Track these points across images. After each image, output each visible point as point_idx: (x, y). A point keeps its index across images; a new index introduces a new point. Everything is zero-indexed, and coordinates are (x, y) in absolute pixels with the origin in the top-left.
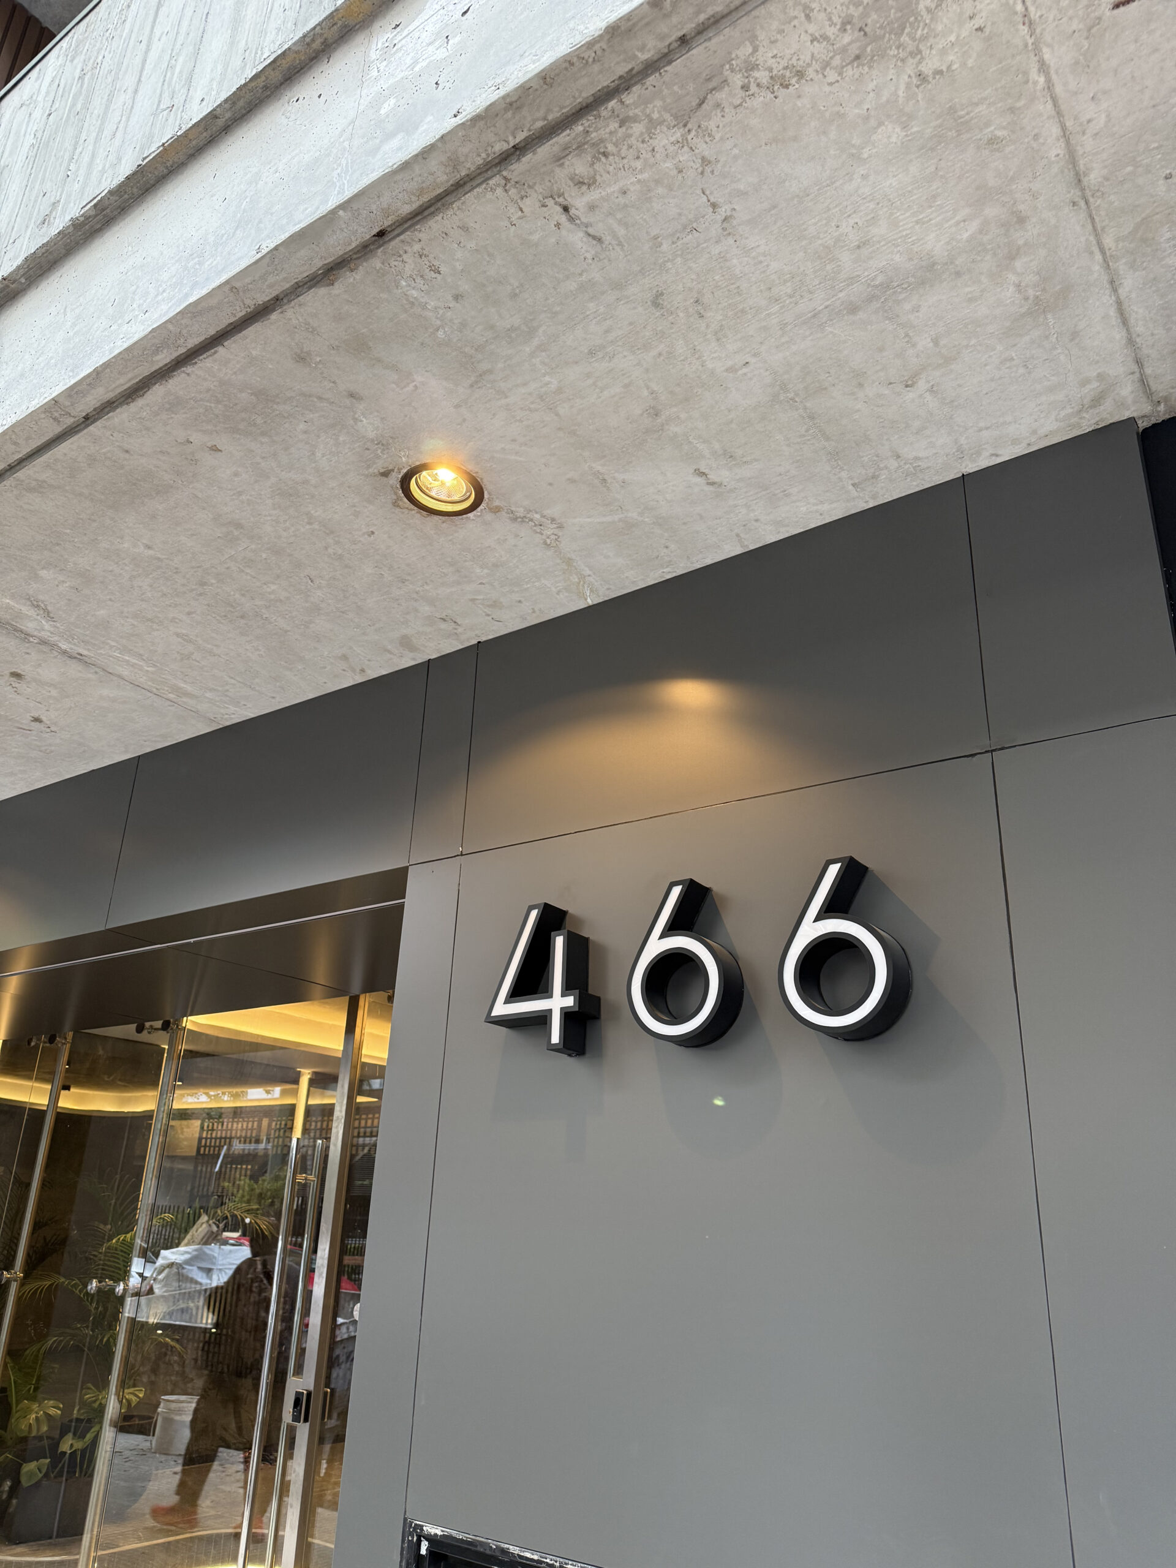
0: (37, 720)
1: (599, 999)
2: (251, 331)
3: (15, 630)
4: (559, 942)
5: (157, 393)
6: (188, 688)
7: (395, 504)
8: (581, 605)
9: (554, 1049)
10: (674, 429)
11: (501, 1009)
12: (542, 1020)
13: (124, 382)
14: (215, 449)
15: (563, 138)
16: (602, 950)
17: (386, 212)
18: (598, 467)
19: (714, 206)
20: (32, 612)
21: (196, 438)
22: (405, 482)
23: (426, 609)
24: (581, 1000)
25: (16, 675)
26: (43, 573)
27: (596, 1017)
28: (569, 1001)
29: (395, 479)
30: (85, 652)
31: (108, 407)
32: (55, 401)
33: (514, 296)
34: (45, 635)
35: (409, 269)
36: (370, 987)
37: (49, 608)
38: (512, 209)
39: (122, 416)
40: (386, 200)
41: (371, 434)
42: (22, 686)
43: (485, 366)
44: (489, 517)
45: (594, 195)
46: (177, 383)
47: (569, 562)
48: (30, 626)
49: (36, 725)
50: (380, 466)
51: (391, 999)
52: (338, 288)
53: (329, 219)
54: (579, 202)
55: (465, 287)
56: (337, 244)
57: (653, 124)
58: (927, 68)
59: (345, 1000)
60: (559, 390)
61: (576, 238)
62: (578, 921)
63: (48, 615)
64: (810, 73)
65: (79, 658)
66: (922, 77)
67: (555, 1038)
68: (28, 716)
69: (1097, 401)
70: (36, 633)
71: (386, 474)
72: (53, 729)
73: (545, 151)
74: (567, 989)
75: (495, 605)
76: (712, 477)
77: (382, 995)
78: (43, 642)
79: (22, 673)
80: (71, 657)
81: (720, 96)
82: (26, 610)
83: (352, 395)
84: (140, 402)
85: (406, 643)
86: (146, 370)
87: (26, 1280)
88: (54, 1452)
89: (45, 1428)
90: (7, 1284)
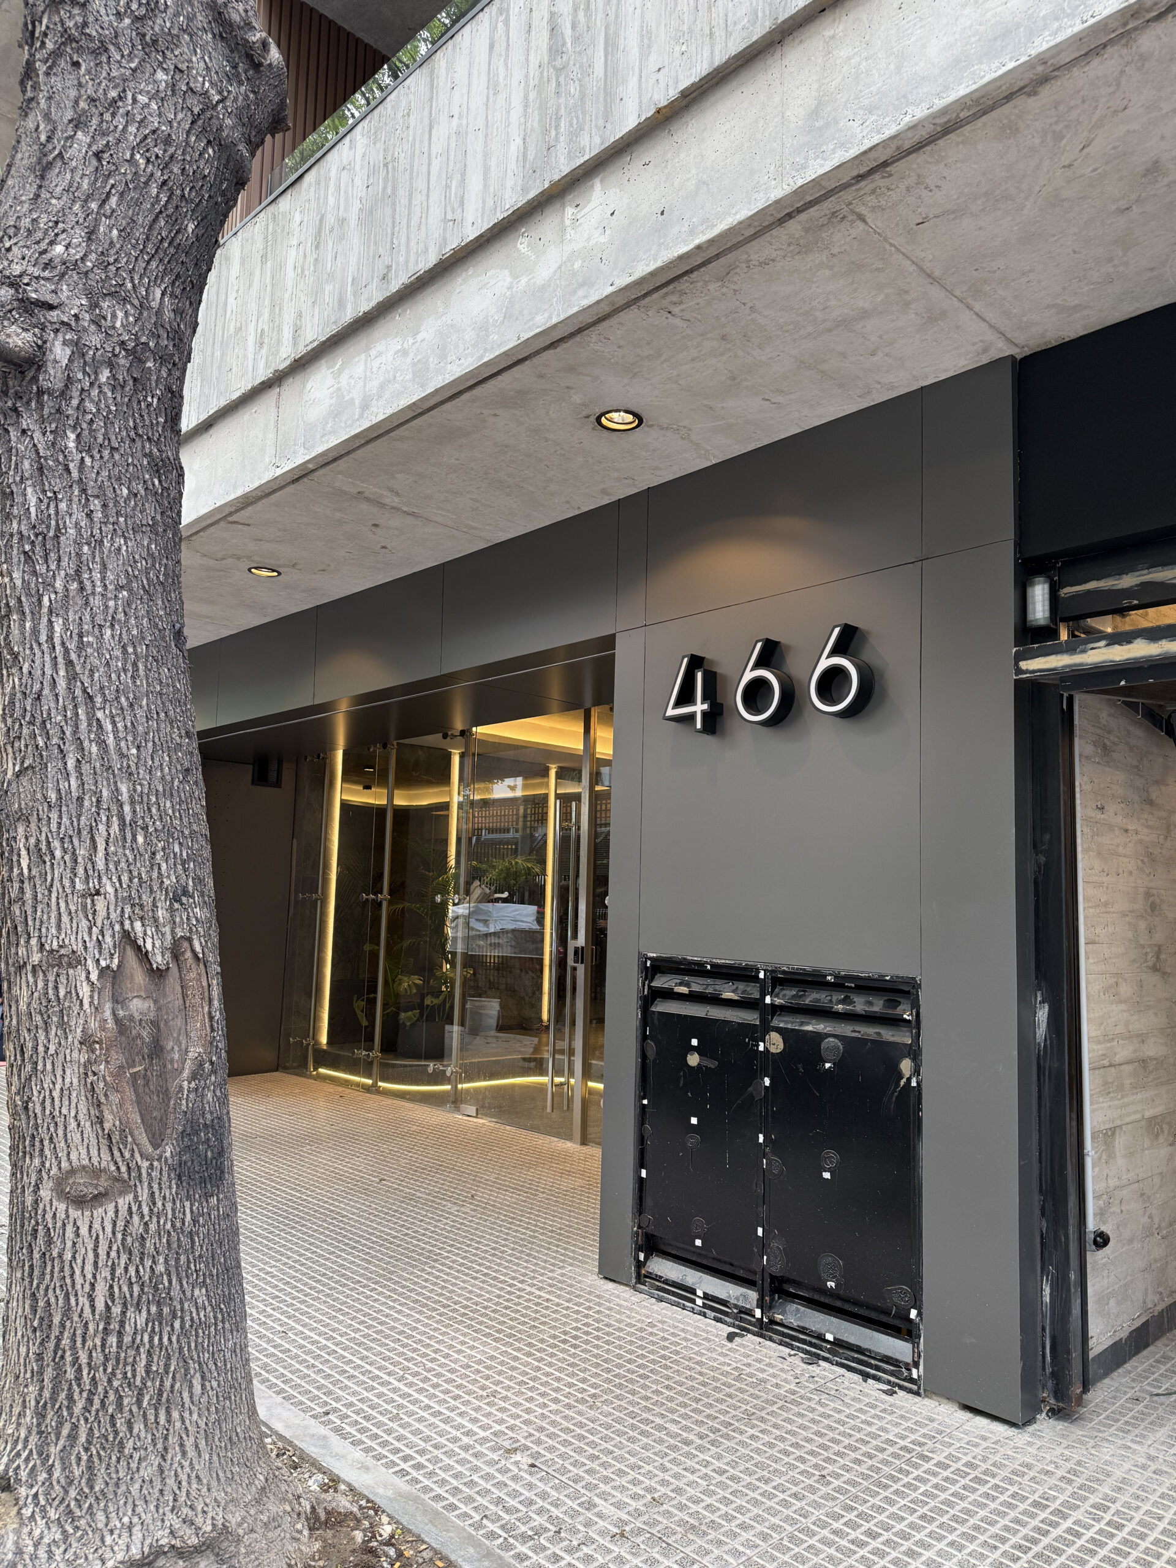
0: (384, 547)
1: (722, 705)
2: (515, 369)
3: (379, 503)
4: (699, 676)
5: (466, 396)
6: (475, 525)
7: (593, 429)
8: (709, 464)
9: (699, 731)
10: (745, 384)
11: (671, 712)
12: (691, 717)
13: (450, 393)
14: (495, 415)
15: (664, 290)
16: (725, 678)
17: (581, 322)
18: (705, 402)
19: (744, 304)
20: (389, 494)
21: (486, 412)
22: (598, 420)
23: (616, 475)
24: (711, 706)
25: (376, 525)
26: (398, 476)
27: (721, 714)
28: (705, 707)
29: (593, 419)
30: (417, 511)
31: (442, 403)
32: (414, 403)
33: (648, 344)
34: (394, 504)
35: (593, 340)
36: (597, 702)
37: (399, 492)
38: (643, 315)
39: (448, 406)
40: (580, 319)
41: (578, 401)
42: (378, 531)
43: (636, 370)
44: (646, 429)
45: (682, 307)
46: (478, 391)
47: (698, 445)
48: (387, 501)
49: (383, 550)
50: (584, 413)
51: (612, 709)
52: (559, 350)
53: (554, 326)
54: (676, 310)
55: (622, 343)
56: (557, 335)
57: (706, 283)
58: (835, 250)
59: (581, 713)
60: (679, 375)
61: (677, 321)
62: (711, 662)
63: (398, 494)
64: (778, 259)
65: (413, 514)
66: (833, 255)
67: (699, 726)
68: (379, 546)
69: (985, 350)
70: (389, 504)
71: (588, 417)
72: (393, 551)
73: (655, 296)
74: (704, 700)
75: (656, 468)
76: (773, 400)
77: (607, 707)
78: (393, 508)
79: (379, 524)
80: (408, 514)
81: (737, 270)
82: (386, 493)
83: (568, 388)
84: (457, 400)
85: (604, 492)
86: (462, 388)
87: (390, 903)
88: (421, 1006)
89: (415, 991)
90: (380, 904)
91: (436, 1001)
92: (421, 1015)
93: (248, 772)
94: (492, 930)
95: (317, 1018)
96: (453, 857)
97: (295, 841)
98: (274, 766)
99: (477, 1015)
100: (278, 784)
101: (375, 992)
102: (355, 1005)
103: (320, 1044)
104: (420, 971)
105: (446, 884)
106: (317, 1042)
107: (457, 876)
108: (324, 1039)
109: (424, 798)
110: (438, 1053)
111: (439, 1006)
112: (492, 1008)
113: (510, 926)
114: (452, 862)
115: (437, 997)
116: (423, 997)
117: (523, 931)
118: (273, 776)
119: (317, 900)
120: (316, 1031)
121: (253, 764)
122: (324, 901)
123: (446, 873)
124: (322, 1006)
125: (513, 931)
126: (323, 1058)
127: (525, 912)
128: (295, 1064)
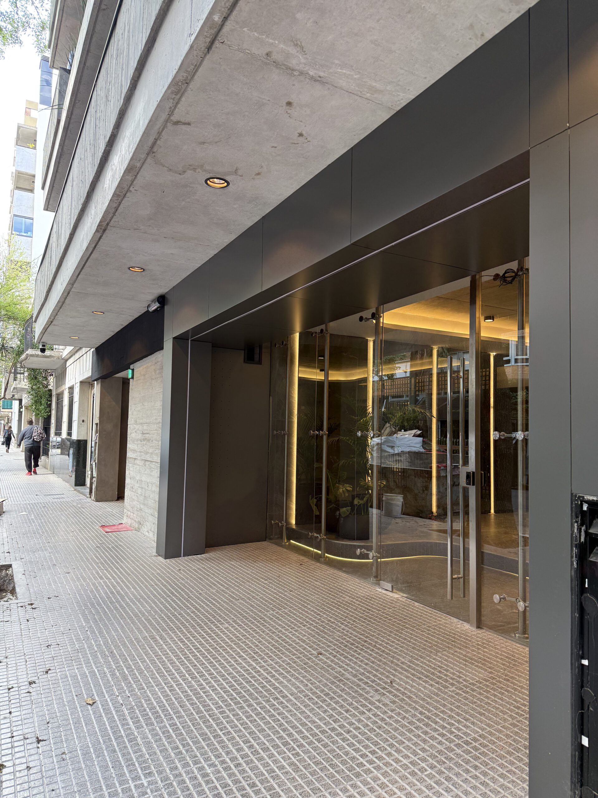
0: (301, 135)
3: (287, 69)
20: (294, 51)
25: (289, 104)
26: (299, 15)
30: (322, 74)
34: (301, 67)
37: (303, 44)
42: (292, 111)
49: (301, 139)
63: (303, 50)
65: (319, 80)
68: (296, 133)
70: (297, 68)
72: (309, 139)
78: (301, 73)
79: (292, 101)
80: (316, 81)
82: (292, 50)
87: (329, 436)
88: (352, 504)
89: (347, 495)
90: (322, 437)
91: (361, 502)
92: (352, 510)
93: (241, 356)
94: (396, 452)
95: (288, 508)
96: (371, 406)
97: (271, 397)
98: (257, 351)
99: (389, 505)
100: (260, 362)
101: (321, 493)
102: (311, 501)
103: (291, 524)
104: (349, 480)
105: (366, 424)
106: (288, 522)
107: (373, 417)
108: (293, 521)
109: (354, 375)
110: (364, 535)
111: (364, 505)
112: (398, 500)
113: (407, 450)
114: (370, 410)
115: (362, 499)
116: (353, 498)
117: (415, 453)
118: (257, 357)
119: (284, 435)
120: (288, 516)
121: (244, 350)
122: (290, 435)
123: (366, 416)
124: (291, 501)
125: (409, 452)
126: (292, 534)
127: (415, 442)
128: (276, 537)
